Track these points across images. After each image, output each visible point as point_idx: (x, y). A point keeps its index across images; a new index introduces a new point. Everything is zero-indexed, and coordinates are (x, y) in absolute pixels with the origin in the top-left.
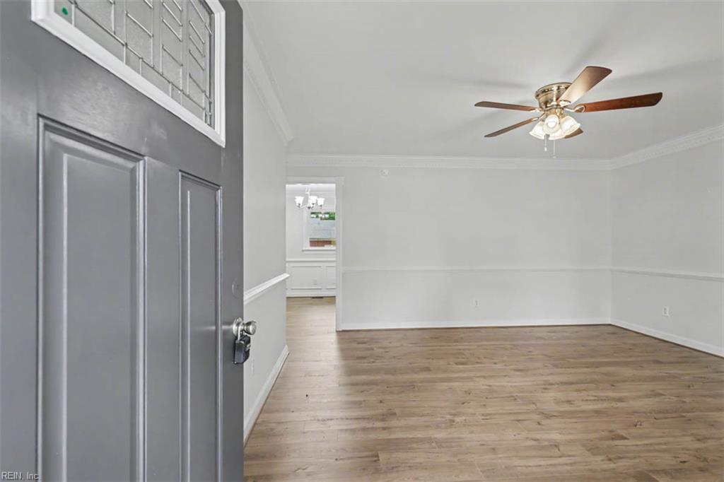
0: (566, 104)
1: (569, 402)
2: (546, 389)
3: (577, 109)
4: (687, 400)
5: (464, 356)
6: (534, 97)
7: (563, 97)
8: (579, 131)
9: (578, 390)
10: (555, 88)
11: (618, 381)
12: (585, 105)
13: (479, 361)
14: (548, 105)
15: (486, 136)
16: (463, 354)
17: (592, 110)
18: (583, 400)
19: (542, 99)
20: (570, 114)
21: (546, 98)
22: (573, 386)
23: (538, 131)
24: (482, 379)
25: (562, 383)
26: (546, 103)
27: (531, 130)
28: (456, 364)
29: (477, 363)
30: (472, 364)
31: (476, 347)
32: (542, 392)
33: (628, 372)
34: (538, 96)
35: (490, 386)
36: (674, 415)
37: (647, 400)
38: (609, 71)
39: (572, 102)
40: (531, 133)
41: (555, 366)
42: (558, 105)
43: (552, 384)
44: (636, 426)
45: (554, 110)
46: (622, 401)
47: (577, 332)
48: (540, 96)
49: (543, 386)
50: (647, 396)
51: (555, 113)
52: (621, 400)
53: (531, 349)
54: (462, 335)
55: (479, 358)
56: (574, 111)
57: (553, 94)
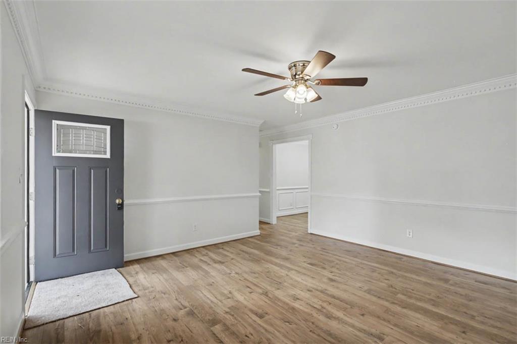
0: (308, 77)
6: (288, 69)
7: (306, 72)
8: (319, 98)
12: (321, 80)
14: (297, 77)
23: (290, 94)
27: (285, 94)
34: (290, 68)
38: (334, 57)
39: (312, 77)
40: (285, 96)
42: (303, 78)
45: (300, 81)
51: (301, 84)
56: (314, 83)
57: (300, 68)
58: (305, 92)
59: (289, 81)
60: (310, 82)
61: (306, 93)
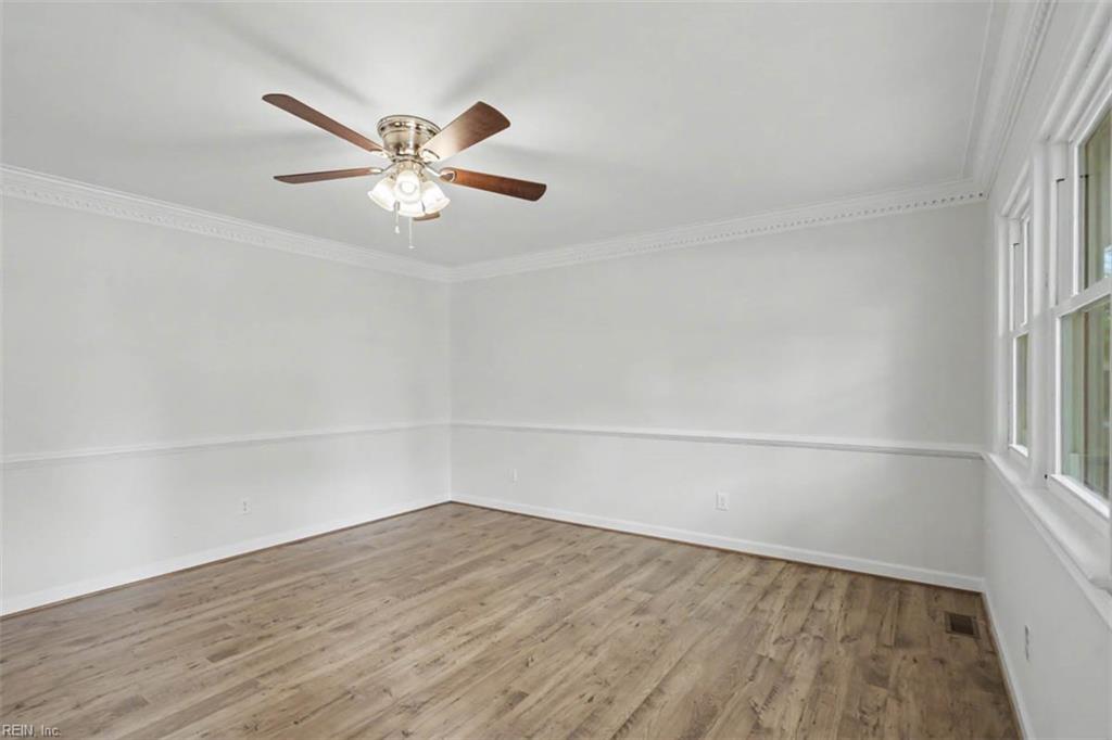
0: (433, 158)
1: (437, 661)
2: (397, 650)
3: (444, 173)
4: (560, 595)
5: (228, 634)
6: (376, 129)
7: (426, 146)
9: (444, 633)
10: (412, 124)
11: (486, 595)
12: (456, 172)
13: (265, 632)
14: (401, 152)
15: (276, 178)
16: (227, 627)
17: (463, 183)
18: (454, 649)
19: (391, 138)
20: (433, 178)
21: (398, 137)
22: (436, 625)
23: (382, 193)
24: (276, 677)
25: (417, 628)
26: (398, 146)
27: (371, 189)
28: (214, 658)
29: (261, 638)
30: (250, 646)
31: (251, 601)
32: (394, 659)
33: (490, 573)
34: (383, 129)
35: (298, 686)
36: (556, 626)
37: (525, 615)
38: (506, 124)
39: (441, 160)
40: (369, 193)
41: (400, 596)
42: (417, 156)
43: (404, 636)
44: (527, 665)
45: (409, 163)
46: (500, 629)
47: (413, 524)
48: (386, 132)
49: (392, 647)
50: (524, 607)
51: (412, 169)
52: (498, 627)
53: (357, 574)
54: (217, 581)
55: (263, 627)
56: (438, 175)
57: (410, 135)
58: (416, 188)
59: (382, 158)
60: (428, 169)
61: (418, 191)
